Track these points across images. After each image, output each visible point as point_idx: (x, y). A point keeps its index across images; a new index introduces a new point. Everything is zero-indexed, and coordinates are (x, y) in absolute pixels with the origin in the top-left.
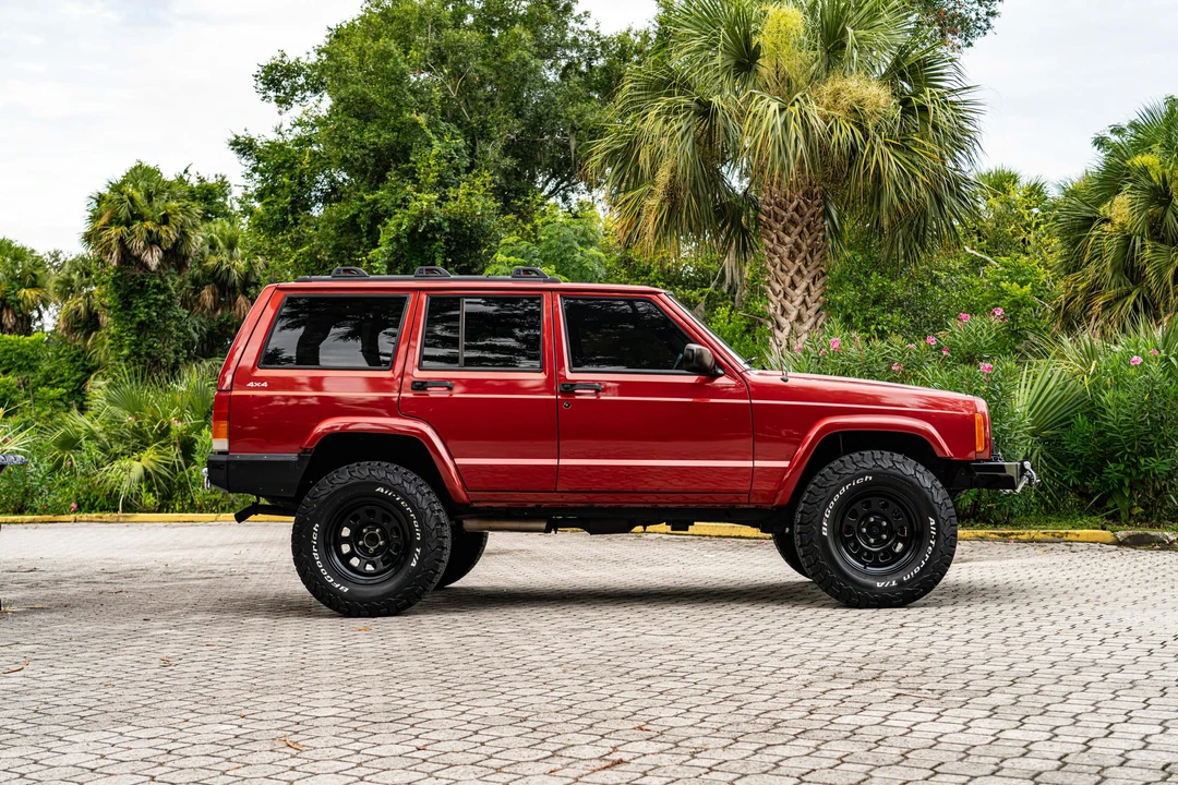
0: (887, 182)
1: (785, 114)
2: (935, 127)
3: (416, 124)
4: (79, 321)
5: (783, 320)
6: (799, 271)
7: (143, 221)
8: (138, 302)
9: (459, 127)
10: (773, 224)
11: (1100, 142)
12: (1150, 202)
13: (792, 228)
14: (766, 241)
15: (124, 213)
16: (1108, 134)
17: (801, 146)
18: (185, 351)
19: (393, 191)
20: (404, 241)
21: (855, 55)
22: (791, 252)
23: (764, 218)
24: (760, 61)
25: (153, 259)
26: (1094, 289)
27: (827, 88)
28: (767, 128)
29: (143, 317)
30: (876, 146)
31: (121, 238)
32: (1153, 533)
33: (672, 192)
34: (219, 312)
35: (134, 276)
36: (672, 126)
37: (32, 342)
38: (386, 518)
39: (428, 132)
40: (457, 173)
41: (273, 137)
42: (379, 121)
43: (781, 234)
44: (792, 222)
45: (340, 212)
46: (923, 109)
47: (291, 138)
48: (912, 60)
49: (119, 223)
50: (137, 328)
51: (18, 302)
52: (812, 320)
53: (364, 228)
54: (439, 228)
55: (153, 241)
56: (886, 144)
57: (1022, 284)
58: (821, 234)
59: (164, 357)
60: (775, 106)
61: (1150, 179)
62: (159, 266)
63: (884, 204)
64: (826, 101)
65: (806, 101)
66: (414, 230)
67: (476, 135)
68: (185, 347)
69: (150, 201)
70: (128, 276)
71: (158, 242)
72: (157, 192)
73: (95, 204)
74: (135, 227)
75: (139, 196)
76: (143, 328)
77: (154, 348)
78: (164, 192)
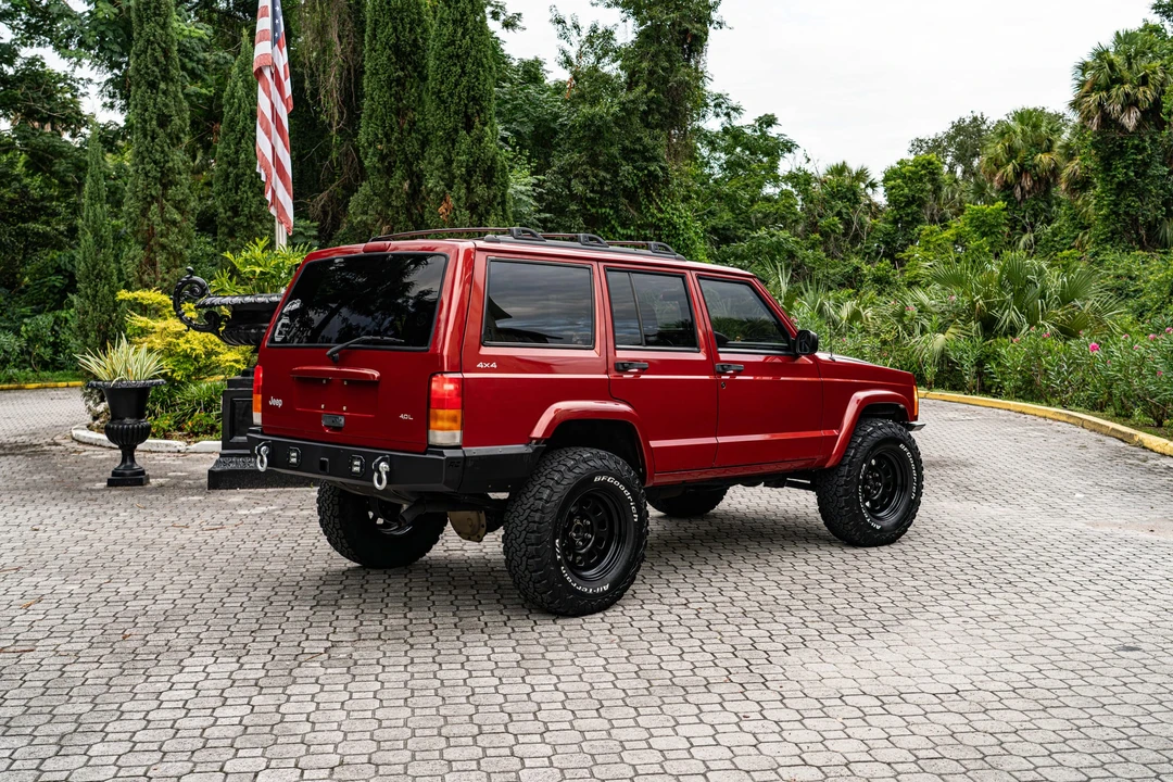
4: (1077, 183)
7: (1123, 84)
8: (1118, 163)
15: (1103, 79)
18: (1164, 208)
25: (1130, 120)
29: (1121, 178)
31: (1099, 104)
35: (1113, 139)
49: (1099, 89)
50: (1117, 188)
51: (1035, 166)
55: (1130, 103)
59: (1143, 215)
62: (1137, 127)
68: (1164, 204)
69: (1130, 64)
70: (1108, 140)
71: (1136, 103)
72: (1136, 55)
73: (1080, 72)
74: (1113, 92)
75: (1119, 60)
76: (1121, 187)
77: (1133, 207)
78: (1144, 54)
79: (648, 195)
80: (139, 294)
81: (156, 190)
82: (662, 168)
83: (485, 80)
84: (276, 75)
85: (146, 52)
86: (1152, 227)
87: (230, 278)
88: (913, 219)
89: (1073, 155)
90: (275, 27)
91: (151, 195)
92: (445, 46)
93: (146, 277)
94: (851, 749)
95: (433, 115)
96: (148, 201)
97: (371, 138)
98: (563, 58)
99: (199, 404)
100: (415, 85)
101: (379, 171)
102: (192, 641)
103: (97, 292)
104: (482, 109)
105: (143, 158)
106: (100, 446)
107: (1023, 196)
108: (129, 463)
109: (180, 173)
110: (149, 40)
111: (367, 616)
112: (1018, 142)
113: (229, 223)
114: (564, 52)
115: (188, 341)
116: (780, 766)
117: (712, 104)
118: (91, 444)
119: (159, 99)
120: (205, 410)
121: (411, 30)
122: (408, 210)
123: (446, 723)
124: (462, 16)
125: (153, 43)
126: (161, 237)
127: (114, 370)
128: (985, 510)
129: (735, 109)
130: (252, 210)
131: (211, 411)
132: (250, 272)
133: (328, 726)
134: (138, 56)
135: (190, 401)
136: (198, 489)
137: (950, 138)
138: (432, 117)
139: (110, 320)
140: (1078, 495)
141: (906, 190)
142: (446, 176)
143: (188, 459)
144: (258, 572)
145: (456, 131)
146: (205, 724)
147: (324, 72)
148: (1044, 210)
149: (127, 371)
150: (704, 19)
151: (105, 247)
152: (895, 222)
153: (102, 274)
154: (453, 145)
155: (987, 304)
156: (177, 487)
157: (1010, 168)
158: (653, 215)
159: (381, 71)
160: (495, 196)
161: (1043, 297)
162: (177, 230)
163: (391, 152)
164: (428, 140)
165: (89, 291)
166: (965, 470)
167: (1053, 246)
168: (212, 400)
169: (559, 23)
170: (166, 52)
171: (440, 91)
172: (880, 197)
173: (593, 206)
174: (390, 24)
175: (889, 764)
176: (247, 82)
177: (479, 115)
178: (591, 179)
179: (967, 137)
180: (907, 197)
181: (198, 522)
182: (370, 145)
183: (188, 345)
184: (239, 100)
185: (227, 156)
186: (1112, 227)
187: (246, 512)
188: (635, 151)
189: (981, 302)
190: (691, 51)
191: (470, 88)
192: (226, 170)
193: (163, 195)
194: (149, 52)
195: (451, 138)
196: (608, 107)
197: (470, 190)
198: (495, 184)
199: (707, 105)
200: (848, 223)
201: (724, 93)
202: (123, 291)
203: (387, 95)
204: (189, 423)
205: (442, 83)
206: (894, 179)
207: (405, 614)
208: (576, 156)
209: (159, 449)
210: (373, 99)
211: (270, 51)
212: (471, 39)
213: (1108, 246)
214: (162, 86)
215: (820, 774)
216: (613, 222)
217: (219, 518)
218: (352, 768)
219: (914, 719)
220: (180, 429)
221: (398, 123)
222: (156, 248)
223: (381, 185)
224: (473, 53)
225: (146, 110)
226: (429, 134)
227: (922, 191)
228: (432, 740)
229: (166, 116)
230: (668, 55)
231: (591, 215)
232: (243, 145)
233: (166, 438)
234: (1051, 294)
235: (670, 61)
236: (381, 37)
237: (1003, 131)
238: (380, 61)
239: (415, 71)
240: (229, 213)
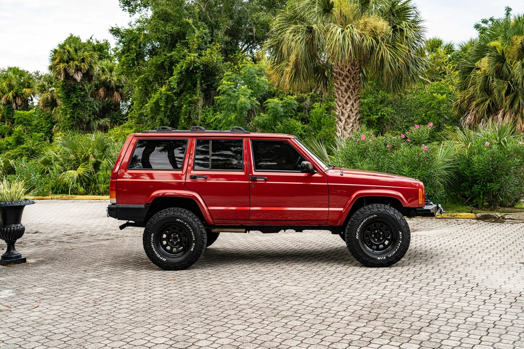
0: (386, 63)
1: (344, 33)
2: (406, 38)
3: (188, 23)
4: (48, 103)
5: (342, 118)
6: (349, 97)
7: (74, 61)
8: (73, 95)
9: (206, 23)
10: (339, 77)
11: (477, 27)
12: (497, 61)
13: (346, 79)
14: (336, 84)
15: (65, 58)
16: (481, 23)
17: (350, 47)
18: (93, 116)
19: (179, 52)
20: (184, 73)
21: (374, 6)
22: (346, 89)
23: (335, 74)
24: (333, 9)
25: (78, 77)
26: (472, 98)
27: (362, 21)
28: (336, 40)
29: (75, 101)
30: (381, 47)
31: (65, 68)
32: (491, 214)
33: (296, 65)
34: (107, 99)
35: (71, 84)
36: (296, 37)
37: (29, 114)
38: (180, 230)
39: (193, 26)
40: (206, 44)
41: (128, 27)
42: (173, 22)
43: (342, 81)
44: (346, 76)
45: (156, 61)
46: (402, 30)
47: (135, 28)
48: (397, 8)
49: (64, 62)
51: (23, 94)
52: (354, 117)
53: (167, 68)
54: (198, 68)
55: (78, 69)
56: (386, 45)
57: (442, 94)
58: (358, 81)
59: (85, 118)
60: (340, 30)
61: (497, 52)
62: (81, 80)
63: (385, 71)
64: (361, 27)
65: (352, 28)
66: (188, 69)
67: (213, 27)
68: (93, 114)
69: (76, 52)
70: (68, 84)
72: (79, 49)
73: (53, 54)
74: (70, 64)
75: (72, 50)
76: (75, 106)
77: (80, 115)
78: (82, 49)
86: (88, 124)
107: (17, 108)
112: (14, 83)
157: (10, 94)
186: (71, 123)
237: (5, 76)
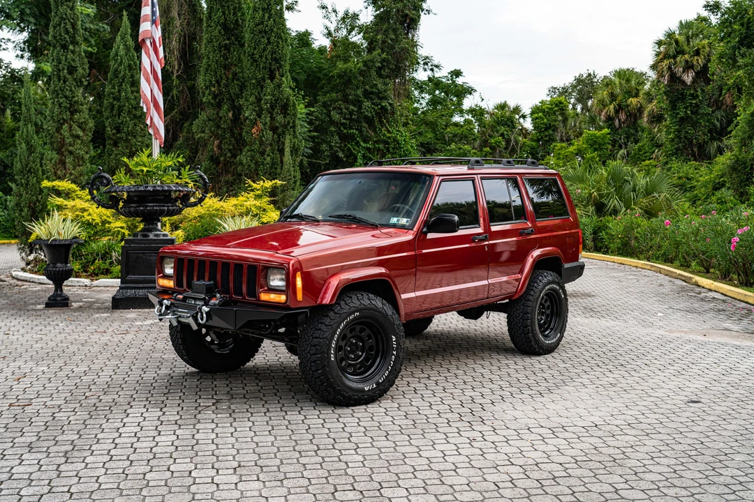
4: (654, 117)
7: (683, 54)
8: (680, 105)
15: (672, 51)
18: (709, 134)
25: (688, 78)
29: (682, 114)
31: (670, 67)
35: (678, 89)
49: (670, 57)
50: (680, 121)
51: (628, 106)
55: (688, 66)
59: (696, 139)
62: (693, 82)
68: (709, 132)
69: (688, 42)
70: (674, 90)
71: (692, 67)
72: (693, 36)
73: (657, 46)
74: (678, 59)
75: (682, 39)
76: (683, 121)
77: (690, 133)
78: (697, 35)
79: (381, 122)
80: (56, 183)
81: (66, 115)
82: (390, 104)
83: (283, 47)
84: (153, 43)
85: (60, 25)
86: (701, 147)
87: (126, 174)
88: (550, 139)
89: (652, 99)
90: (153, 13)
91: (63, 119)
92: (257, 25)
93: (59, 172)
94: (538, 456)
95: (248, 70)
96: (61, 123)
97: (207, 83)
98: (326, 31)
99: (98, 255)
100: (236, 49)
101: (212, 105)
102: (129, 400)
103: (29, 181)
104: (281, 66)
105: (58, 94)
106: (33, 282)
107: (620, 125)
108: (59, 293)
109: (82, 105)
110: (62, 18)
111: (234, 385)
112: (617, 90)
113: (114, 137)
114: (327, 28)
115: (90, 215)
116: (498, 466)
117: (422, 63)
118: (26, 281)
119: (68, 56)
120: (102, 258)
121: (234, 14)
122: (231, 130)
123: (297, 444)
124: (268, 6)
125: (65, 19)
126: (70, 146)
127: (50, 233)
128: (604, 323)
129: (437, 66)
130: (129, 129)
131: (106, 260)
132: (140, 171)
133: (227, 446)
134: (55, 28)
135: (91, 253)
136: (106, 309)
137: (574, 87)
138: (247, 69)
139: (37, 200)
140: (659, 314)
141: (545, 120)
142: (257, 109)
143: (93, 291)
144: (159, 359)
145: (264, 79)
146: (152, 446)
147: (169, 37)
148: (633, 135)
149: (59, 233)
150: (418, 8)
151: (34, 152)
152: (538, 140)
153: (32, 170)
154: (262, 89)
155: (599, 195)
156: (90, 307)
158: (384, 135)
159: (214, 40)
160: (289, 123)
161: (634, 190)
162: (80, 142)
163: (221, 93)
164: (244, 86)
165: (23, 181)
166: (589, 299)
167: (639, 158)
168: (106, 253)
169: (323, 8)
170: (74, 26)
171: (253, 54)
172: (528, 124)
173: (345, 129)
174: (220, 10)
175: (561, 464)
176: (126, 46)
177: (279, 70)
178: (344, 110)
179: (585, 86)
180: (546, 124)
181: (111, 329)
182: (207, 88)
183: (90, 217)
184: (121, 57)
185: (113, 94)
186: (676, 146)
187: (141, 323)
188: (372, 93)
189: (595, 193)
190: (409, 28)
191: (273, 53)
192: (112, 103)
193: (71, 118)
194: (63, 25)
195: (260, 85)
196: (355, 63)
197: (272, 119)
198: (289, 114)
199: (418, 63)
200: (508, 141)
201: (429, 56)
202: (45, 181)
203: (218, 55)
204: (92, 268)
205: (255, 49)
206: (537, 113)
207: (257, 384)
208: (334, 95)
209: (73, 284)
210: (209, 58)
211: (150, 28)
212: (274, 20)
213: (674, 159)
214: (71, 47)
215: (522, 469)
216: (358, 139)
217: (125, 326)
218: (247, 468)
219: (572, 440)
220: (86, 272)
221: (225, 74)
222: (66, 153)
223: (214, 114)
224: (275, 30)
225: (60, 63)
226: (245, 81)
227: (556, 121)
228: (291, 453)
229: (73, 67)
230: (395, 31)
231: (344, 134)
232: (124, 87)
233: (77, 277)
234: (639, 189)
235: (396, 35)
236: (215, 18)
237: (607, 83)
238: (213, 34)
239: (236, 40)
240: (114, 131)
